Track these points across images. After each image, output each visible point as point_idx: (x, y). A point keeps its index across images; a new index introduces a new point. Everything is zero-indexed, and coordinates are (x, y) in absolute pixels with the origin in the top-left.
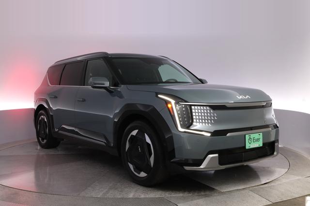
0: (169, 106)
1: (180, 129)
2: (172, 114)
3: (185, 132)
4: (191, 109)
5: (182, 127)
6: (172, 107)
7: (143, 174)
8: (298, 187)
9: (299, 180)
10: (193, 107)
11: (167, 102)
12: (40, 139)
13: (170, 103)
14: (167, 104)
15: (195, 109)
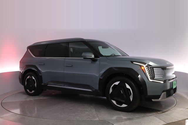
0: (143, 68)
1: (150, 80)
2: (145, 72)
3: (153, 81)
4: (153, 70)
5: (151, 79)
6: (144, 69)
7: (124, 106)
8: (181, 114)
9: (182, 110)
10: (154, 69)
11: (141, 66)
12: (28, 90)
13: (143, 66)
14: (141, 67)
15: (155, 70)
